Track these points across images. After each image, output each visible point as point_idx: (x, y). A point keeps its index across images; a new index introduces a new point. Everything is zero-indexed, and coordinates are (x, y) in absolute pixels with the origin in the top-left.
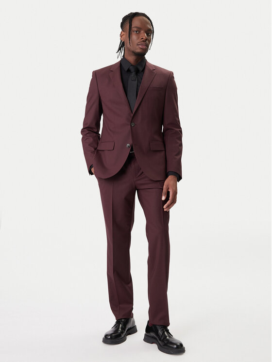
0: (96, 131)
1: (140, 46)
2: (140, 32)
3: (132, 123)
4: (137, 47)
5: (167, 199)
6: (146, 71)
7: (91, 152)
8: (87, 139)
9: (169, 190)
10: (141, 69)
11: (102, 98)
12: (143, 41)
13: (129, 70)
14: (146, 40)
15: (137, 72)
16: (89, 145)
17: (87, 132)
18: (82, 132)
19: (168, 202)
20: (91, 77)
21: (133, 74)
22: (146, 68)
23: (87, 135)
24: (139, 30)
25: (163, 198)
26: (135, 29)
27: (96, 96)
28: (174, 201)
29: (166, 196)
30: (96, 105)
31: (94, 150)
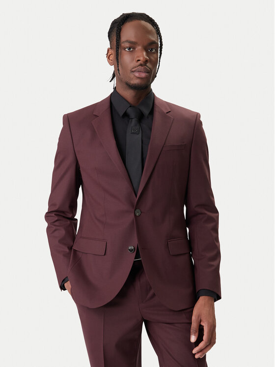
0: (70, 216)
1: (137, 74)
2: (134, 48)
3: (137, 210)
4: (132, 75)
5: (200, 339)
6: (157, 116)
7: (64, 255)
8: (55, 230)
9: (202, 324)
10: (146, 112)
11: (80, 163)
12: (141, 65)
13: (126, 115)
14: (146, 61)
15: (141, 117)
16: (60, 241)
17: (56, 218)
18: (47, 216)
19: (202, 345)
20: (60, 126)
21: (134, 121)
22: (156, 110)
23: (57, 223)
24: (132, 46)
25: (193, 339)
26: (127, 45)
27: (70, 160)
28: (211, 342)
29: (197, 334)
30: (71, 174)
31: (67, 250)
